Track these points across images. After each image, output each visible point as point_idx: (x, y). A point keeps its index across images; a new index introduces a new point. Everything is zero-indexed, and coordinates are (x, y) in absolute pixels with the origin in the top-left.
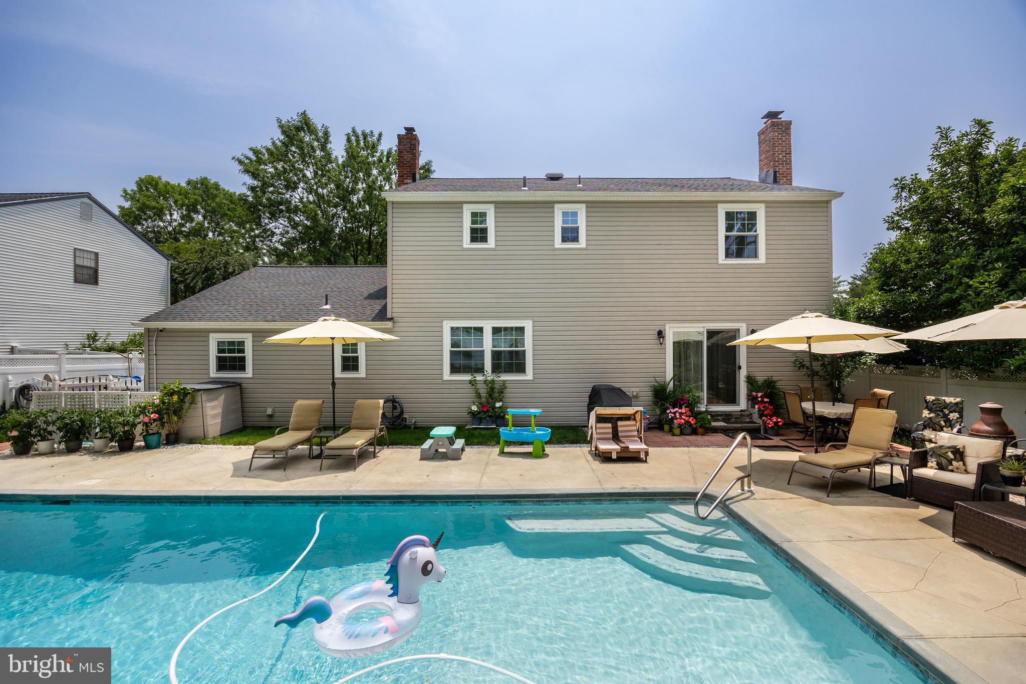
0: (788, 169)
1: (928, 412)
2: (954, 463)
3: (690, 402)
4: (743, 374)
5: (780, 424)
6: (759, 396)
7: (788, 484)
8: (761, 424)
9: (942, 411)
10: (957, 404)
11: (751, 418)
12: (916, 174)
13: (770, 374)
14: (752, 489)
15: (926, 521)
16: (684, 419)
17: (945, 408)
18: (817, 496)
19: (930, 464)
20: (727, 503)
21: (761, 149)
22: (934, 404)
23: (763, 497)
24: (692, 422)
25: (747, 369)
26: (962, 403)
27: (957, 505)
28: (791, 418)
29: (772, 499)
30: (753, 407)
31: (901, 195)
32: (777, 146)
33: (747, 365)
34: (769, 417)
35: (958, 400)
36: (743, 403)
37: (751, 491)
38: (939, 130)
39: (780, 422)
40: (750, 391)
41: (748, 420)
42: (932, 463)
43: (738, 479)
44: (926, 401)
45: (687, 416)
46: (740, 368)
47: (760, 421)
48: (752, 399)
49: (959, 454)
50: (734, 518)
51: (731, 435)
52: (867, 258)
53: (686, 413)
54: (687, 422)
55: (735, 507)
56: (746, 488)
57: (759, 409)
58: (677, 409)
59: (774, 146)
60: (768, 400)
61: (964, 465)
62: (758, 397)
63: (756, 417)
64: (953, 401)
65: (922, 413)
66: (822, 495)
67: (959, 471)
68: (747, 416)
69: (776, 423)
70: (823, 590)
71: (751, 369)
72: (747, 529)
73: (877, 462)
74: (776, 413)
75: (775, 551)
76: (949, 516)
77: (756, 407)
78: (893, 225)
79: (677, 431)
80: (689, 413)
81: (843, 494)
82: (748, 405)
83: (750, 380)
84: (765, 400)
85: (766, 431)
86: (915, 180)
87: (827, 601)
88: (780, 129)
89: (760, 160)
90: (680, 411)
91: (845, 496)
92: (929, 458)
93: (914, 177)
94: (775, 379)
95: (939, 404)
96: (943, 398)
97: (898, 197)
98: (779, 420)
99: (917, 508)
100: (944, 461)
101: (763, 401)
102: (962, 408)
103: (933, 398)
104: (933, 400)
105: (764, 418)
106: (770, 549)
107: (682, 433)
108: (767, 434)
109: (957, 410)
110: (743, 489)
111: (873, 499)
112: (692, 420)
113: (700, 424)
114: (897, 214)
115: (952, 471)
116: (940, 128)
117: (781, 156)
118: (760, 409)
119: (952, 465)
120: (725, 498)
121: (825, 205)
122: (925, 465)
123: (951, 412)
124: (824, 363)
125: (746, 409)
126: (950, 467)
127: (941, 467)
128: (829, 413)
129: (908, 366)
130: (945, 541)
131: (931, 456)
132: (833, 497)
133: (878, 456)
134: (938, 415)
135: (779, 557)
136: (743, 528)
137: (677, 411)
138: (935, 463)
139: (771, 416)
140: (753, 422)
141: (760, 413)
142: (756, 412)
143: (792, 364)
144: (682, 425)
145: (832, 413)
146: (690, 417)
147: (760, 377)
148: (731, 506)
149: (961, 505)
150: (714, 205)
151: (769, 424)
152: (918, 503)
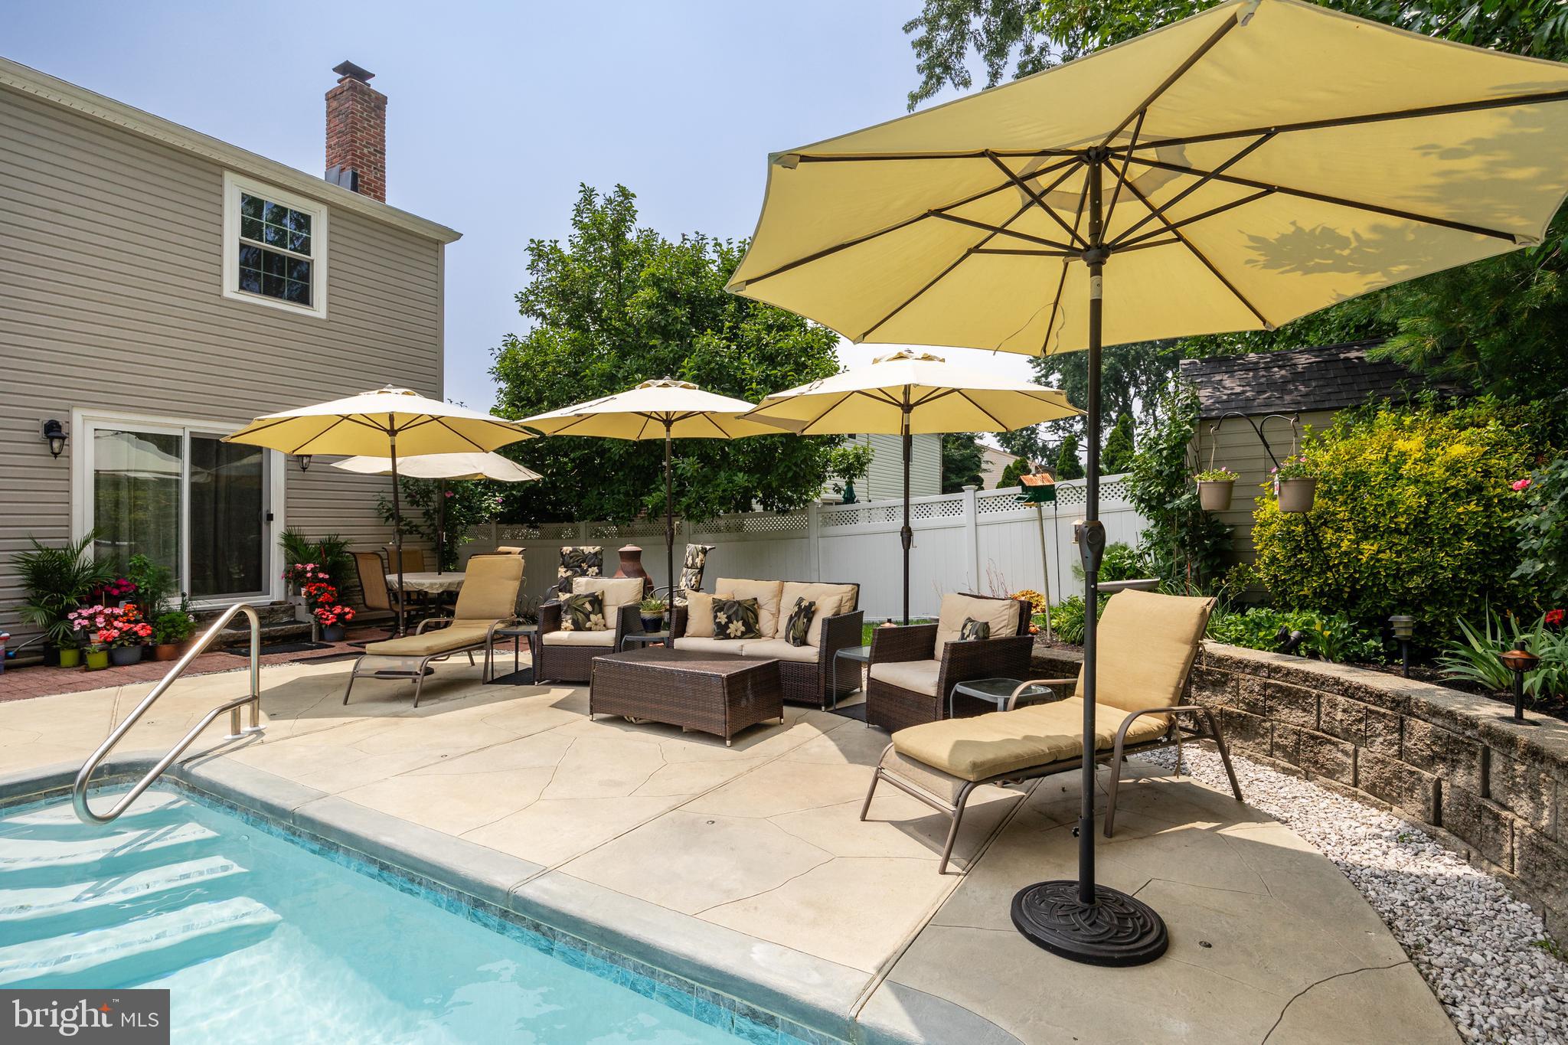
0: (379, 179)
1: (565, 569)
2: (592, 617)
3: (141, 591)
4: (276, 530)
5: (349, 616)
6: (308, 568)
7: (345, 703)
8: (312, 622)
9: (580, 566)
10: (596, 554)
11: (293, 615)
12: (556, 242)
13: (332, 530)
14: (261, 726)
15: (559, 705)
16: (120, 629)
17: (583, 562)
18: (394, 710)
19: (564, 625)
20: (186, 766)
21: (332, 125)
22: (571, 558)
23: (287, 735)
24: (142, 633)
25: (286, 521)
26: (600, 552)
27: (595, 661)
28: (368, 603)
29: (304, 734)
30: (297, 593)
31: (538, 265)
32: (359, 130)
33: (286, 512)
34: (327, 608)
35: (598, 548)
36: (276, 589)
37: (260, 733)
38: (583, 189)
39: (349, 613)
40: (290, 562)
41: (285, 619)
42: (567, 623)
43: (224, 709)
44: (562, 553)
45: (129, 621)
46: (270, 517)
47: (310, 619)
48: (294, 578)
49: (597, 602)
50: (202, 794)
51: (243, 650)
52: (494, 356)
53: (125, 614)
54: (125, 634)
55: (203, 771)
56: (246, 728)
57: (309, 595)
58: (98, 608)
59: (354, 129)
60: (327, 576)
61: (603, 618)
62: (307, 572)
63: (303, 614)
64: (592, 551)
65: (557, 572)
66: (406, 706)
67: (598, 627)
68: (284, 612)
69: (341, 617)
70: (383, 867)
71: (294, 521)
72: (231, 807)
73: (495, 637)
74: (343, 599)
75: (289, 828)
76: (585, 693)
77: (303, 590)
78: (528, 310)
79: (101, 659)
80: (134, 614)
81: (442, 698)
82: (287, 592)
83: (292, 542)
84: (321, 575)
85: (321, 635)
86: (555, 249)
87: (390, 884)
88: (366, 101)
89: (329, 147)
90: (108, 611)
91: (445, 700)
92: (563, 615)
93: (553, 245)
94: (342, 539)
95: (577, 556)
96: (581, 548)
97: (532, 267)
98: (347, 610)
99: (548, 692)
100: (580, 617)
101: (315, 578)
102: (601, 560)
103: (570, 549)
104: (571, 552)
105: (317, 610)
106: (280, 830)
107: (112, 662)
108: (324, 640)
109: (596, 563)
110: (236, 730)
111: (487, 695)
112: (142, 630)
113: (163, 634)
114: (531, 292)
115: (590, 629)
116: (583, 185)
117: (365, 151)
118: (311, 593)
119: (590, 621)
120: (179, 760)
121: (434, 246)
122: (558, 628)
123: (590, 567)
124: (428, 511)
125: (282, 599)
126: (588, 625)
127: (578, 627)
128: (432, 585)
129: (544, 525)
130: (582, 724)
131: (566, 612)
132: (425, 706)
133: (495, 628)
134: (576, 572)
135: (296, 839)
136: (221, 809)
137: (101, 612)
138: (570, 621)
139: (333, 605)
140: (296, 622)
141: (311, 601)
142: (303, 603)
143: (375, 513)
144: (113, 642)
145: (436, 584)
146: (137, 622)
147: (313, 536)
148: (194, 771)
149: (600, 661)
150: (217, 170)
151: (327, 619)
152: (549, 687)
